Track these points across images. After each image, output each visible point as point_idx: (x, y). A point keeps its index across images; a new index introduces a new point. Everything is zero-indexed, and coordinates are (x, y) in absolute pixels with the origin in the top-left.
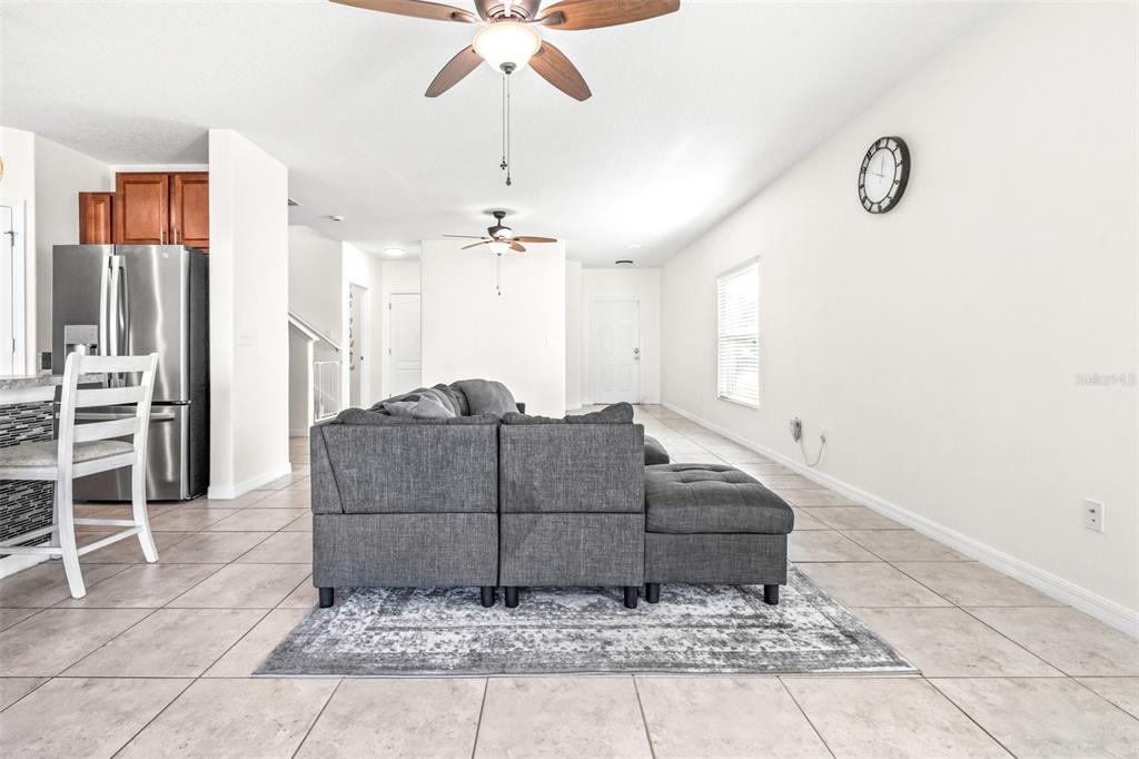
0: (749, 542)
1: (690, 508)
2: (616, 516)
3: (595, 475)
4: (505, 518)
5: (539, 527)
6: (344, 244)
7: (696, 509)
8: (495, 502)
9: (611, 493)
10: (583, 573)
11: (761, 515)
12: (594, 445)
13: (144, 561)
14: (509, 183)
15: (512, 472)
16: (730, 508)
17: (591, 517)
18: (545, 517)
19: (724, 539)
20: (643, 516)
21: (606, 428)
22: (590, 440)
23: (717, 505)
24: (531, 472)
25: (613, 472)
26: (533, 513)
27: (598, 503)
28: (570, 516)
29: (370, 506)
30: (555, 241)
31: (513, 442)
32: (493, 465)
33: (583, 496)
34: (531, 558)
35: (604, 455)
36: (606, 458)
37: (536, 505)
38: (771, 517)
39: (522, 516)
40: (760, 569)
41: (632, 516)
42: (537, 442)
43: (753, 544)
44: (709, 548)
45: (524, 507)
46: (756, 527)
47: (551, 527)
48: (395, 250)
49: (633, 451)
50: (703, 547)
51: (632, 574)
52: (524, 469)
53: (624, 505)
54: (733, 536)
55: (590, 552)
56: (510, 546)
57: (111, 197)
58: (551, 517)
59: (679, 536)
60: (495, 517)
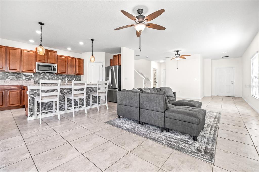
0: (187, 124)
1: (173, 114)
2: (158, 112)
3: (154, 104)
4: (140, 109)
5: (145, 112)
6: (152, 61)
7: (174, 114)
8: (139, 106)
9: (157, 108)
10: (152, 122)
11: (190, 118)
12: (154, 98)
13: (107, 109)
14: (140, 51)
15: (141, 102)
16: (182, 115)
17: (154, 112)
18: (146, 110)
19: (181, 122)
20: (163, 113)
21: (156, 95)
22: (153, 97)
23: (180, 114)
24: (144, 102)
25: (158, 104)
26: (144, 109)
27: (155, 109)
28: (150, 111)
29: (123, 104)
30: (191, 55)
31: (141, 96)
32: (138, 100)
33: (152, 107)
34: (144, 117)
35: (156, 100)
36: (156, 101)
37: (145, 108)
38: (192, 119)
39: (143, 109)
40: (190, 131)
41: (161, 113)
42: (145, 97)
43: (188, 125)
44: (178, 123)
45: (143, 108)
46: (189, 121)
47: (147, 112)
48: (162, 61)
49: (161, 100)
50: (176, 123)
51: (161, 124)
52: (143, 101)
53: (159, 110)
54: (183, 122)
55: (154, 118)
56: (141, 114)
57: (113, 59)
58: (147, 110)
59: (172, 119)
60: (139, 109)
